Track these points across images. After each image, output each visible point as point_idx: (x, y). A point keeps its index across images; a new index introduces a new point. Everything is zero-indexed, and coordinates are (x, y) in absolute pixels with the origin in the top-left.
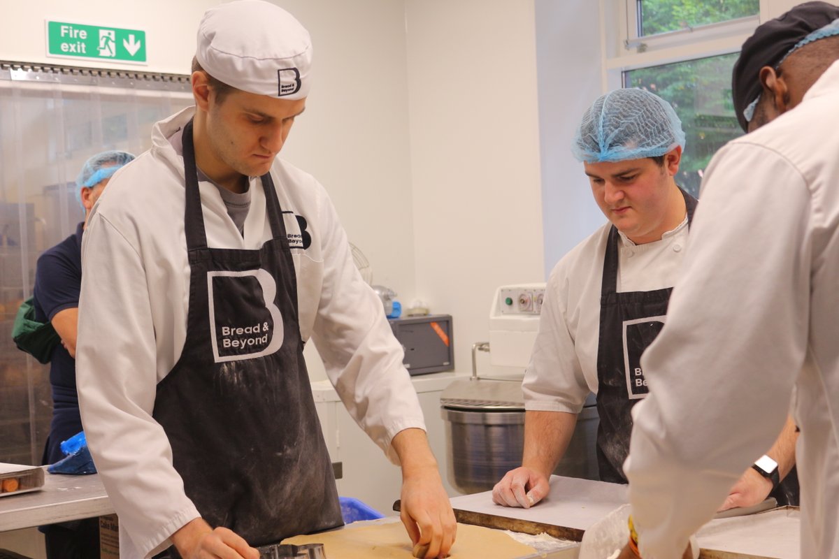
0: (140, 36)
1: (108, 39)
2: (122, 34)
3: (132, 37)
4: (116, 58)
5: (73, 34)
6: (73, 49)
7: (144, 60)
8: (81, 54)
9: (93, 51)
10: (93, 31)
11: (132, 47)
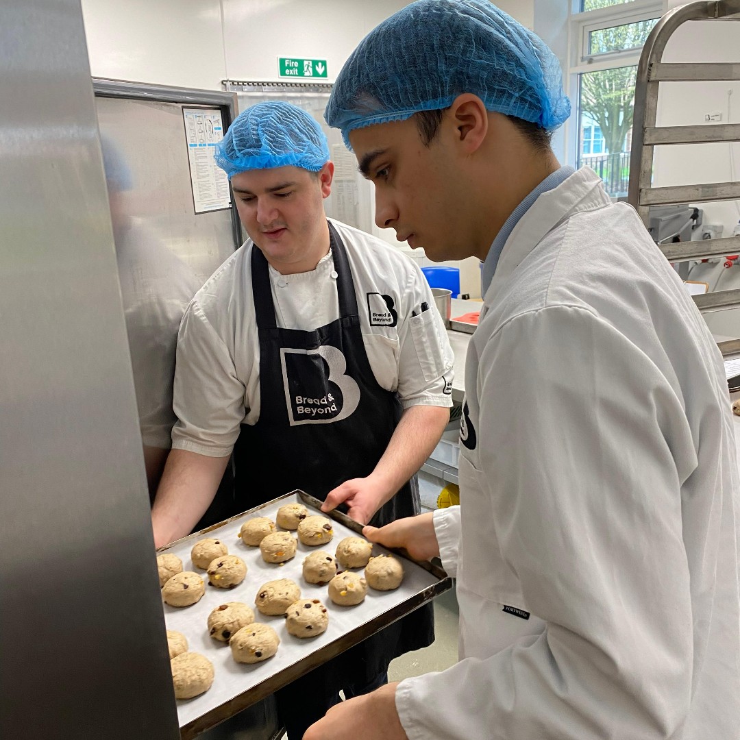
0: (324, 63)
1: (308, 66)
2: (315, 63)
3: (320, 64)
4: (313, 76)
5: (291, 64)
6: (291, 73)
7: (326, 76)
8: (296, 75)
9: (301, 74)
10: (301, 62)
11: (320, 70)
